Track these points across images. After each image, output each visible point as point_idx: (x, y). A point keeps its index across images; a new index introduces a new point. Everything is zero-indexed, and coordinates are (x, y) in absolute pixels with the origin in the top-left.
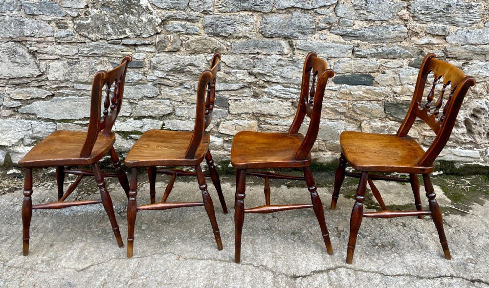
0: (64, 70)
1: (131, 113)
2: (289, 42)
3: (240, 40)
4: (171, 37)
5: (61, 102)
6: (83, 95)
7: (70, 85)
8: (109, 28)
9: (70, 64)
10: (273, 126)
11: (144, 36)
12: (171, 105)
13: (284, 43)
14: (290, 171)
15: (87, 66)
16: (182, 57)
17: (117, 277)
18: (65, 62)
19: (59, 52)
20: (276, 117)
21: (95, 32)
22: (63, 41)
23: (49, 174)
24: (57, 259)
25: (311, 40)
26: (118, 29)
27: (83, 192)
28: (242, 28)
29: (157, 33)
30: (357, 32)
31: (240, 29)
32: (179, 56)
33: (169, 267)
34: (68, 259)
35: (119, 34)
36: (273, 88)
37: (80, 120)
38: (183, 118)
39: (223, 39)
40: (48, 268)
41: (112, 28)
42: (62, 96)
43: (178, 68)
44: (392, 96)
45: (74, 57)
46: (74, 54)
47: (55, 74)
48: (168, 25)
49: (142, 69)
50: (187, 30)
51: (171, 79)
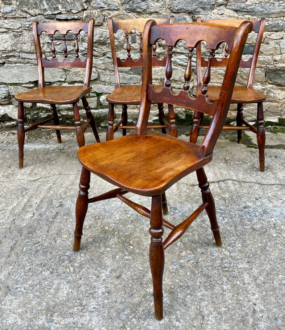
0: (11, 41)
1: (66, 79)
2: (192, 17)
3: (152, 15)
4: (95, 13)
5: (10, 69)
6: (27, 63)
7: (16, 54)
8: (45, 4)
9: (15, 36)
10: (176, 90)
11: (74, 12)
12: (97, 72)
13: (188, 18)
14: (188, 125)
15: (29, 38)
16: (105, 30)
17: (60, 185)
18: (12, 34)
19: (6, 26)
20: (180, 83)
21: (34, 8)
22: (9, 16)
23: (5, 126)
24: (14, 175)
25: (211, 15)
26: (52, 5)
27: (32, 138)
28: (154, 3)
29: (84, 10)
30: (249, 8)
31: (152, 5)
32: (102, 30)
33: (98, 179)
34: (22, 175)
35: (53, 10)
36: (178, 57)
37: (26, 84)
38: (106, 83)
39: (138, 15)
40: (7, 180)
41: (48, 4)
42: (11, 63)
43: (102, 40)
44: (272, 64)
45: (18, 31)
46: (18, 27)
47: (5, 45)
48: (93, 2)
49: (73, 41)
50: (108, 6)
51: (96, 50)
